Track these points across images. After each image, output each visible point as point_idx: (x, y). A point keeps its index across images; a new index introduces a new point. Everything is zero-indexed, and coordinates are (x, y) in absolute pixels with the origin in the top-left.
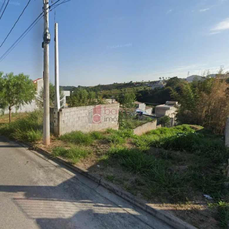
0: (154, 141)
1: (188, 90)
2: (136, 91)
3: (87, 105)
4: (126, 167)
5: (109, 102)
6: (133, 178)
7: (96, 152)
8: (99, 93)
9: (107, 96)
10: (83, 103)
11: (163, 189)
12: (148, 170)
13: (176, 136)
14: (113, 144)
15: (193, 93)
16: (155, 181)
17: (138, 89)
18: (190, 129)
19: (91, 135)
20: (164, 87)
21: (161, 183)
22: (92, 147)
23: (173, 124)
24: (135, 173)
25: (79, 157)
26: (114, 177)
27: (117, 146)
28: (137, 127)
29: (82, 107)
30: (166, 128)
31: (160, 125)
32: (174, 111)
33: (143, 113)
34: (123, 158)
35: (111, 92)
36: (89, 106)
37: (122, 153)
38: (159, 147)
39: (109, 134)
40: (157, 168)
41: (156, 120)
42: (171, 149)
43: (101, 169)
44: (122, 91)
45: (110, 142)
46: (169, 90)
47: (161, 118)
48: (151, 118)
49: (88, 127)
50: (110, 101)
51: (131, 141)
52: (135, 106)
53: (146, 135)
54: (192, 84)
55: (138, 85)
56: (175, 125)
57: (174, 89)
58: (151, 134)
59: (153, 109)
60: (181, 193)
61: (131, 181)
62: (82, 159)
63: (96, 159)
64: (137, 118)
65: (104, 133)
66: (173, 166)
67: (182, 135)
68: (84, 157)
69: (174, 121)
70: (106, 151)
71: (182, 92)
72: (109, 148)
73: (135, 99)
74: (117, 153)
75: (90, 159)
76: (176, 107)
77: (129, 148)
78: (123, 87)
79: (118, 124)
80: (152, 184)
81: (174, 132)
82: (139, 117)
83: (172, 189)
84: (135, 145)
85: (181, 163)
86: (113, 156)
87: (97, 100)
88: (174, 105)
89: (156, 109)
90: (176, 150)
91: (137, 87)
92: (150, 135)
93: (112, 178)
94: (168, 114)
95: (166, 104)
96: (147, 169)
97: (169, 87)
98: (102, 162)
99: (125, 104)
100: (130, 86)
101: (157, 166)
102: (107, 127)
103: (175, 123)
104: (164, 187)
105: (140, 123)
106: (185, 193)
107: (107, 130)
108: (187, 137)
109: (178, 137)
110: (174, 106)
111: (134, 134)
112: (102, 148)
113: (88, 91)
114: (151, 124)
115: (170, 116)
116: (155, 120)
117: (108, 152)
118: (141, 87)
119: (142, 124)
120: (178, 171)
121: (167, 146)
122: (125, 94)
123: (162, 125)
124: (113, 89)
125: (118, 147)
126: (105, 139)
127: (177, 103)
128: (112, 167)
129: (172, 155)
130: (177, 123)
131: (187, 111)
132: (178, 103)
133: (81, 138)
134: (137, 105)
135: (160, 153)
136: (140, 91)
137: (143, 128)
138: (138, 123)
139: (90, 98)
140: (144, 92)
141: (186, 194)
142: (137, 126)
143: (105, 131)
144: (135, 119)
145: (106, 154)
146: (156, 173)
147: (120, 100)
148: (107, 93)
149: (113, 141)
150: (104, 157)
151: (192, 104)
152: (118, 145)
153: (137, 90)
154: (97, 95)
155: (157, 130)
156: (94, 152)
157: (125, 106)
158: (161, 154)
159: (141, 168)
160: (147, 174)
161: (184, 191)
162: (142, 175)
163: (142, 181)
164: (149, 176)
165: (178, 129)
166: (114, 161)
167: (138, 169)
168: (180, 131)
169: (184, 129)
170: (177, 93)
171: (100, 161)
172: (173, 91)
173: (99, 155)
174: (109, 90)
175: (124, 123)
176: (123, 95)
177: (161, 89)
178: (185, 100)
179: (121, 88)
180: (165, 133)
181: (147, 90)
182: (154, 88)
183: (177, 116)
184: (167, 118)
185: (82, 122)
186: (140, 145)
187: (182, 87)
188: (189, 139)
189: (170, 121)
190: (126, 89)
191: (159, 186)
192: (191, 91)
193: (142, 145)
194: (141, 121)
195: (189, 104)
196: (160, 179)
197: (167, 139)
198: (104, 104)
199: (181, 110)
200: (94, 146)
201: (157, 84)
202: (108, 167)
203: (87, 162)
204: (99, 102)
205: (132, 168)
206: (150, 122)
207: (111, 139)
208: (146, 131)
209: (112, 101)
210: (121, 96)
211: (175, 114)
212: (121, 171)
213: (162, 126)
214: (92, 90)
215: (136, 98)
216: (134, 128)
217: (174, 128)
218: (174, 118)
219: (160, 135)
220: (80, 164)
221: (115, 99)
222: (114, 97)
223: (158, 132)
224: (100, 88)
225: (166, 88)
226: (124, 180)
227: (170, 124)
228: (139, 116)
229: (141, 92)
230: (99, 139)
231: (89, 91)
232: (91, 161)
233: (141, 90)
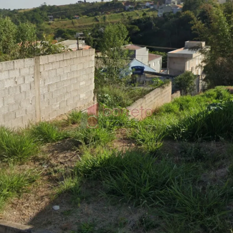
0: (170, 128)
1: (221, 17)
2: (128, 21)
3: (18, 58)
4: (118, 196)
5: (70, 47)
6: (136, 217)
7: (47, 175)
8: (44, 25)
9: (64, 32)
10: (5, 53)
11: (192, 225)
12: (162, 192)
13: (207, 111)
14: (88, 147)
15: (228, 23)
16: (176, 211)
17: (130, 15)
18: (227, 95)
19: (34, 133)
20: (180, 11)
21: (187, 214)
22: (38, 163)
23: (200, 88)
24: (138, 204)
25: (6, 196)
26: (94, 225)
27: (97, 150)
28: (134, 101)
29: (3, 63)
30: (188, 97)
31: (179, 92)
32: (200, 61)
33: (145, 70)
34: (110, 176)
35: (73, 23)
36: (21, 61)
37: (108, 165)
38: (179, 139)
39: (75, 126)
40: (179, 184)
41: (171, 83)
42: (200, 139)
43: (62, 213)
44: (98, 21)
45: (81, 144)
46: (189, 19)
47: (179, 77)
48: (160, 78)
49: (24, 115)
50: (72, 44)
51: (125, 135)
52: (128, 55)
53: (155, 116)
54: (226, 6)
55: (130, 6)
56: (204, 90)
57: (198, 15)
58: (162, 113)
59: (163, 58)
60: (222, 223)
61: (132, 223)
62: (14, 199)
63: (50, 192)
64: (133, 82)
65: (65, 124)
66: (206, 172)
67: (216, 108)
68: (18, 192)
69: (201, 81)
70: (71, 168)
71: (211, 23)
72: (77, 158)
73: (126, 40)
74: (98, 168)
75: (35, 193)
76: (202, 52)
77: (122, 151)
78: (100, 10)
79: (96, 98)
80: (171, 220)
81: (203, 103)
82: (137, 80)
83: (207, 221)
84: (134, 142)
85: (218, 163)
86: (88, 176)
87: (41, 43)
88: (199, 49)
89: (168, 59)
90: (209, 140)
91: (128, 10)
92: (161, 115)
93: (92, 227)
94: (190, 69)
95: (185, 46)
96: (161, 190)
97: (188, 12)
98: (65, 195)
99: (107, 52)
100: (115, 8)
101: (178, 180)
102: (69, 109)
103: (204, 84)
104: (194, 221)
105: (140, 92)
106: (229, 221)
107: (70, 117)
108: (224, 111)
109: (209, 112)
110: (201, 51)
111: (130, 118)
112: (61, 161)
113: (16, 22)
114: (161, 91)
115: (195, 73)
116: (168, 82)
117: (77, 168)
118: (136, 11)
119: (145, 94)
120: (215, 180)
121: (193, 134)
122: (104, 27)
123: (181, 92)
124: (78, 15)
125: (98, 153)
126: (66, 138)
127: (204, 44)
128: (89, 203)
129: (202, 150)
130: (207, 84)
131: (221, 59)
132: (206, 44)
133: (7, 146)
134: (132, 51)
135: (181, 152)
136: (134, 20)
137: (147, 102)
138: (137, 91)
139: (24, 40)
140: (145, 22)
141: (229, 224)
142: (135, 98)
143: (66, 118)
144: (131, 82)
145: (72, 175)
146: (177, 194)
147: (94, 41)
148: (65, 25)
149: (86, 141)
150: (69, 183)
151: (227, 45)
152: (99, 148)
153: (129, 18)
154: (40, 30)
155: (173, 103)
156: (43, 175)
157: (106, 56)
158: (184, 153)
159: (150, 190)
160: (162, 201)
161: (227, 219)
162: (152, 207)
163: (153, 219)
164: (164, 203)
165: (209, 96)
166: (92, 187)
167: (144, 194)
168: (212, 100)
169: (219, 96)
170: (203, 25)
171: (60, 195)
172: (195, 19)
173: (55, 181)
174: (69, 18)
175: (107, 95)
176: (102, 29)
177: (174, 16)
178: (216, 38)
179: (96, 14)
180: (188, 108)
181: (149, 18)
182: (162, 13)
183: (206, 70)
184: (189, 76)
185: (6, 102)
186: (143, 140)
187: (209, 12)
188: (227, 115)
189: (195, 83)
190: (107, 16)
191: (184, 221)
192: (224, 19)
193: (147, 139)
194: (142, 88)
195: (223, 46)
196: (186, 206)
197: (192, 120)
198: (59, 53)
199: (211, 59)
200: (43, 159)
201: (167, 5)
202: (79, 205)
203: (28, 205)
204: (47, 48)
205: (132, 196)
206: (159, 87)
207: (80, 135)
208: (154, 109)
209: (78, 44)
210: (97, 32)
211: (201, 66)
212: (110, 207)
213: (181, 95)
214: (25, 17)
215: (128, 36)
216: (129, 105)
217: (203, 96)
218: (201, 76)
219: (180, 112)
220: (8, 215)
221: (83, 39)
222: (81, 35)
223: (176, 108)
224: (45, 13)
225: (183, 15)
226: (116, 225)
227: (195, 87)
228: (137, 76)
229: (138, 22)
230: (54, 141)
231: (19, 21)
232: (37, 200)
233: (137, 18)
